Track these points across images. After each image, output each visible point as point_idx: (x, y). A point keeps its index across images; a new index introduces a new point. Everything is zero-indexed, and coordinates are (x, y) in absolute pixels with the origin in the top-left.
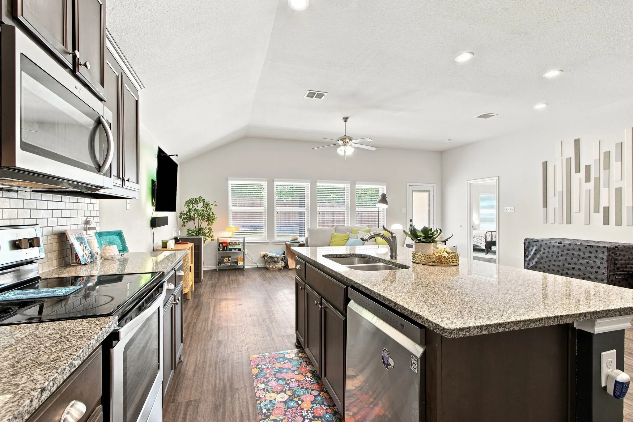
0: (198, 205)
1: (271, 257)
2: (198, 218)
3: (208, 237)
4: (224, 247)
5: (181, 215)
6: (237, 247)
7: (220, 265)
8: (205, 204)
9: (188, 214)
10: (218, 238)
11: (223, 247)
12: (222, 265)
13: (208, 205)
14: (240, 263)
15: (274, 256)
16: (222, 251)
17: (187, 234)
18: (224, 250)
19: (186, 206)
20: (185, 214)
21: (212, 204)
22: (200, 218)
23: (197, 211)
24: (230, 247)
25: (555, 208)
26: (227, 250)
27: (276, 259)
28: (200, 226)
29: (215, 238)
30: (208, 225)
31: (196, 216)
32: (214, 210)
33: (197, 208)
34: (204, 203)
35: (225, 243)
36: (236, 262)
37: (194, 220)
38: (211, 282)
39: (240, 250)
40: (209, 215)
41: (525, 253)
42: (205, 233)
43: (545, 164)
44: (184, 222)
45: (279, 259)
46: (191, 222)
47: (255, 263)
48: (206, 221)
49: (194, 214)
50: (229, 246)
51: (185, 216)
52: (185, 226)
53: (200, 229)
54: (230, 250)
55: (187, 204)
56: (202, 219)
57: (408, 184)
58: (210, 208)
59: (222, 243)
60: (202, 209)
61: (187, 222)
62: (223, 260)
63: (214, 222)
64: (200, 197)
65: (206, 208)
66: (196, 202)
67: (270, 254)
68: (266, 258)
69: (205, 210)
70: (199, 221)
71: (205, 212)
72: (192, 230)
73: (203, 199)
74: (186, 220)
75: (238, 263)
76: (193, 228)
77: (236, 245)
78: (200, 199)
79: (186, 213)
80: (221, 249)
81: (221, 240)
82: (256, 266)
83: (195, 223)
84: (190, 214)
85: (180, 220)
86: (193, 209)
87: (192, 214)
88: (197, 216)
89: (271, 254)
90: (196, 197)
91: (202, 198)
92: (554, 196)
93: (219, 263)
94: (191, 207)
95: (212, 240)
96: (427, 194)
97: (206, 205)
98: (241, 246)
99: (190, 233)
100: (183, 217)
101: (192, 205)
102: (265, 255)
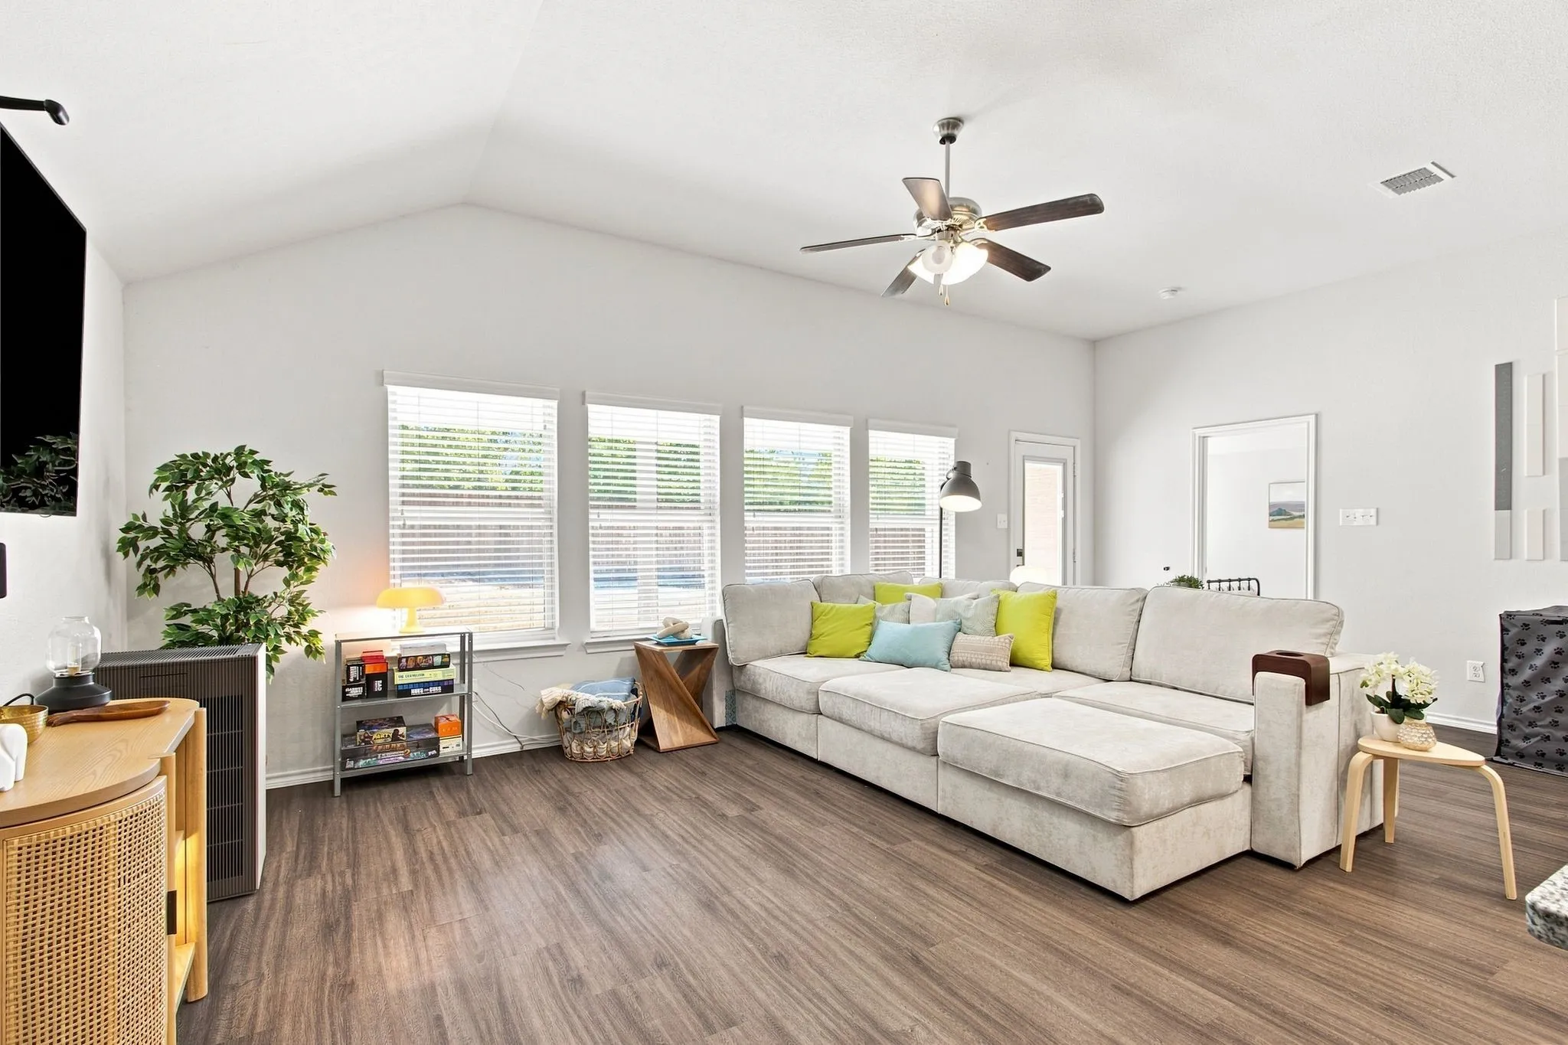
0: (234, 489)
1: (589, 711)
2: (231, 553)
3: (289, 639)
4: (370, 679)
5: (132, 535)
6: (438, 675)
7: (350, 764)
8: (268, 484)
9: (174, 529)
10: (339, 644)
11: (363, 682)
12: (361, 763)
13: (286, 487)
14: (450, 747)
15: (605, 705)
16: (360, 697)
17: (168, 635)
18: (369, 693)
19: (160, 494)
20: (153, 532)
21: (310, 486)
22: (244, 550)
23: (225, 516)
24: (401, 678)
25: (1544, 511)
26: (383, 694)
27: (610, 719)
28: (242, 589)
29: (326, 641)
30: (287, 582)
31: (221, 539)
32: (317, 510)
33: (223, 503)
34: (263, 480)
35: (379, 659)
36: (434, 744)
37: (208, 561)
38: (315, 884)
39: (447, 687)
40: (291, 536)
41: (1504, 660)
42: (270, 622)
43: (1505, 374)
44: (151, 571)
45: (622, 718)
46: (193, 575)
47: (509, 734)
48: (280, 564)
49: (211, 530)
50: (397, 674)
51: (158, 541)
52: (156, 589)
53: (245, 604)
54: (404, 692)
55: (164, 479)
56: (255, 556)
57: (1014, 435)
58: (297, 505)
59: (361, 663)
60: (253, 506)
61: (171, 570)
62: (367, 740)
63: (321, 566)
64: (240, 451)
65: (278, 504)
66: (221, 471)
67: (584, 699)
68: (565, 715)
69: (273, 510)
70: (241, 568)
71: (271, 523)
72: (195, 611)
73: (257, 457)
74: (161, 564)
75: (442, 744)
76: (205, 599)
77: (432, 667)
78: (244, 460)
79: (159, 525)
80: (355, 692)
81: (353, 652)
82: (515, 748)
83: (213, 576)
84: (183, 530)
85: (126, 567)
86: (206, 505)
87: (197, 531)
88: (226, 540)
89: (588, 696)
90: (219, 445)
91: (253, 452)
92: (1541, 473)
93: (347, 755)
94: (191, 494)
95: (310, 651)
96: (1059, 468)
97: (278, 489)
98: (452, 672)
99: (183, 628)
100: (142, 544)
101: (195, 486)
102: (561, 703)
